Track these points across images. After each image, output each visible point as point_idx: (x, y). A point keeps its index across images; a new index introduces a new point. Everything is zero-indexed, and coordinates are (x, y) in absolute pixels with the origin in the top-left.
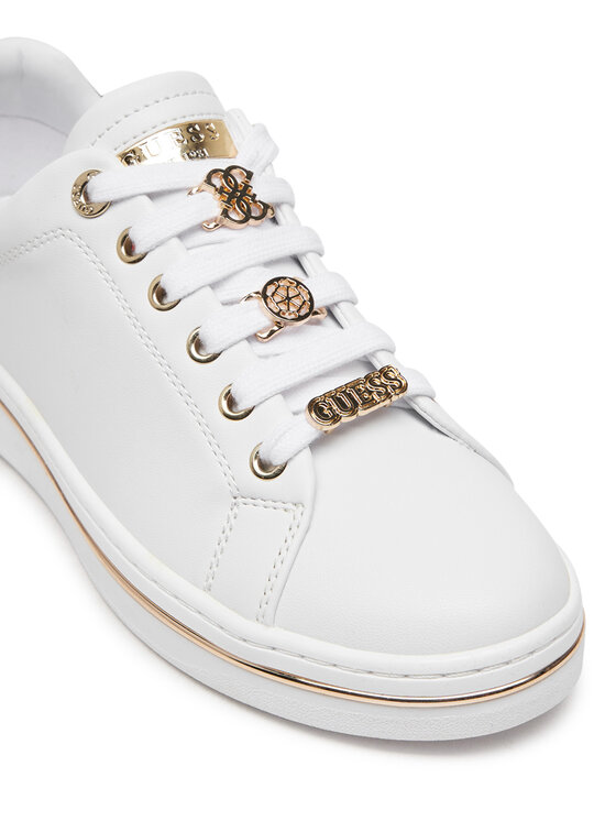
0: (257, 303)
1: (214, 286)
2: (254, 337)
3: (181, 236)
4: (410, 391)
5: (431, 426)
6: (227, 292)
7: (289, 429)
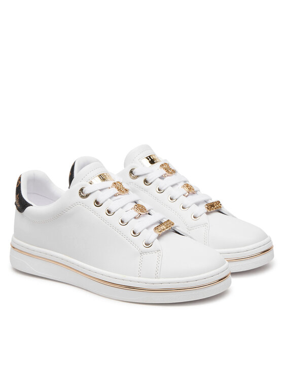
0: (133, 210)
1: (122, 208)
2: (135, 218)
3: (110, 198)
4: (175, 225)
5: (180, 234)
6: (126, 208)
7: (152, 235)
